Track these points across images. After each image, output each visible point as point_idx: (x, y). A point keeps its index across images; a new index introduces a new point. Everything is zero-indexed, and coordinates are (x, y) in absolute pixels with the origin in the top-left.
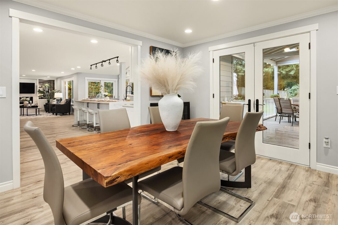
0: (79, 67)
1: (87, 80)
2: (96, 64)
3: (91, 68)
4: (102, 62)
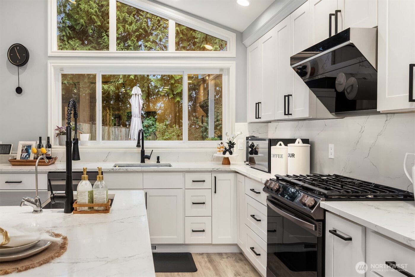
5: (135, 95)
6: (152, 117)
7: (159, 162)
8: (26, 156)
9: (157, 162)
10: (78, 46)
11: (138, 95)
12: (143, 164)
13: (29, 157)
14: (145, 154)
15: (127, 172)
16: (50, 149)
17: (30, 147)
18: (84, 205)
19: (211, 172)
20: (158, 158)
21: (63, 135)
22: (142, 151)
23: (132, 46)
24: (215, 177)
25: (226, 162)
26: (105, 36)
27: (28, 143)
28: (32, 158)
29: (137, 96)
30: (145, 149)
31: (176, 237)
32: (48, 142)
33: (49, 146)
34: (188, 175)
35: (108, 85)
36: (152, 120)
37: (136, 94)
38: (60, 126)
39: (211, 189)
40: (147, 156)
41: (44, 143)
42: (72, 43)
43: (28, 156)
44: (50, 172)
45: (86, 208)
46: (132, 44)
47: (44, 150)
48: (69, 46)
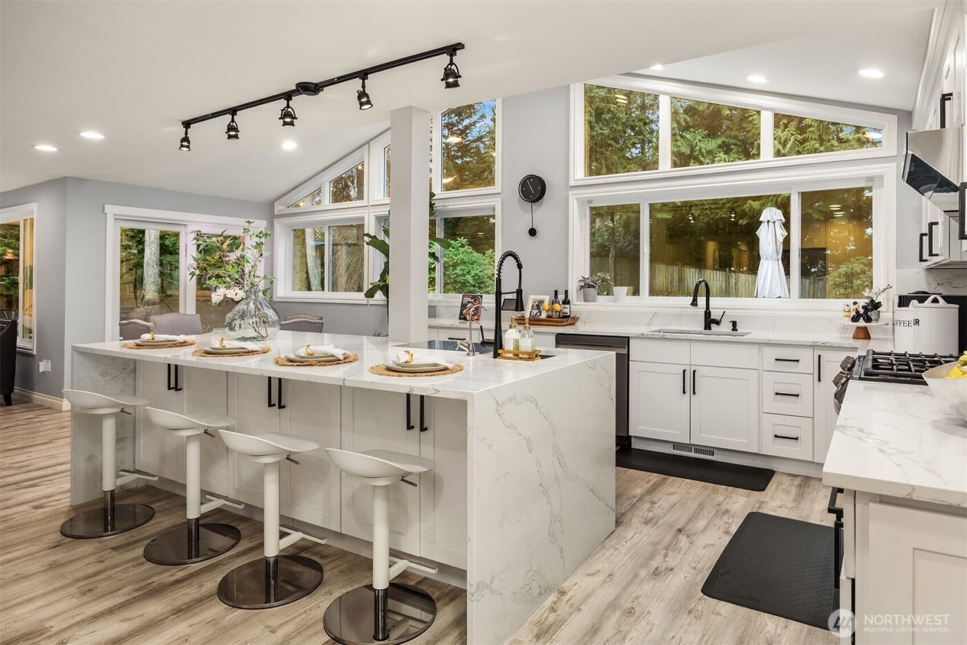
0: (92, 135)
1: (117, 219)
2: (233, 111)
3: (186, 139)
4: (288, 96)
5: (766, 223)
6: (862, 258)
7: (737, 330)
8: (536, 314)
9: (733, 330)
10: (700, 141)
11: (774, 222)
12: (708, 331)
13: (540, 315)
14: (712, 317)
15: (664, 339)
16: (568, 306)
17: (541, 302)
18: (509, 352)
19: (814, 346)
20: (734, 324)
21: (589, 287)
22: (706, 312)
23: (814, 127)
24: (819, 356)
25: (861, 334)
26: (754, 115)
27: (541, 297)
28: (544, 316)
29: (771, 225)
30: (711, 310)
31: (746, 441)
32: (566, 296)
33: (566, 302)
34: (766, 350)
35: (760, 202)
36: (863, 263)
37: (768, 222)
38: (587, 276)
39: (813, 374)
40: (714, 320)
41: (561, 297)
42: (688, 136)
43: (538, 314)
44: (558, 334)
45: (511, 355)
46: (813, 124)
47: (557, 307)
48: (683, 142)
